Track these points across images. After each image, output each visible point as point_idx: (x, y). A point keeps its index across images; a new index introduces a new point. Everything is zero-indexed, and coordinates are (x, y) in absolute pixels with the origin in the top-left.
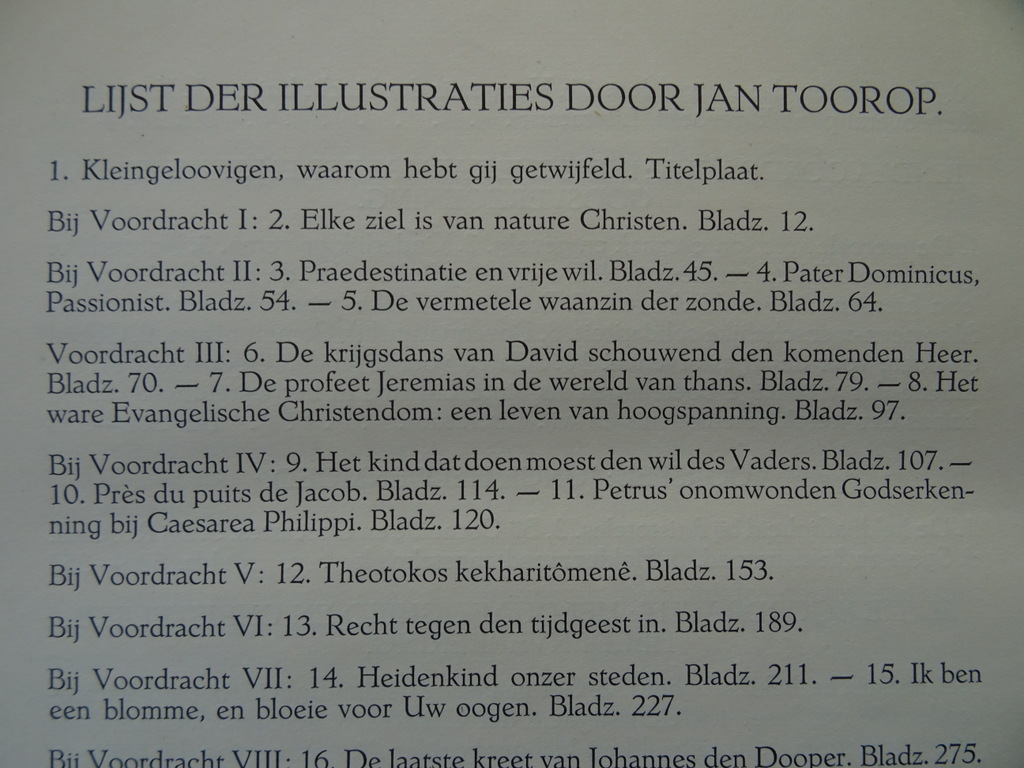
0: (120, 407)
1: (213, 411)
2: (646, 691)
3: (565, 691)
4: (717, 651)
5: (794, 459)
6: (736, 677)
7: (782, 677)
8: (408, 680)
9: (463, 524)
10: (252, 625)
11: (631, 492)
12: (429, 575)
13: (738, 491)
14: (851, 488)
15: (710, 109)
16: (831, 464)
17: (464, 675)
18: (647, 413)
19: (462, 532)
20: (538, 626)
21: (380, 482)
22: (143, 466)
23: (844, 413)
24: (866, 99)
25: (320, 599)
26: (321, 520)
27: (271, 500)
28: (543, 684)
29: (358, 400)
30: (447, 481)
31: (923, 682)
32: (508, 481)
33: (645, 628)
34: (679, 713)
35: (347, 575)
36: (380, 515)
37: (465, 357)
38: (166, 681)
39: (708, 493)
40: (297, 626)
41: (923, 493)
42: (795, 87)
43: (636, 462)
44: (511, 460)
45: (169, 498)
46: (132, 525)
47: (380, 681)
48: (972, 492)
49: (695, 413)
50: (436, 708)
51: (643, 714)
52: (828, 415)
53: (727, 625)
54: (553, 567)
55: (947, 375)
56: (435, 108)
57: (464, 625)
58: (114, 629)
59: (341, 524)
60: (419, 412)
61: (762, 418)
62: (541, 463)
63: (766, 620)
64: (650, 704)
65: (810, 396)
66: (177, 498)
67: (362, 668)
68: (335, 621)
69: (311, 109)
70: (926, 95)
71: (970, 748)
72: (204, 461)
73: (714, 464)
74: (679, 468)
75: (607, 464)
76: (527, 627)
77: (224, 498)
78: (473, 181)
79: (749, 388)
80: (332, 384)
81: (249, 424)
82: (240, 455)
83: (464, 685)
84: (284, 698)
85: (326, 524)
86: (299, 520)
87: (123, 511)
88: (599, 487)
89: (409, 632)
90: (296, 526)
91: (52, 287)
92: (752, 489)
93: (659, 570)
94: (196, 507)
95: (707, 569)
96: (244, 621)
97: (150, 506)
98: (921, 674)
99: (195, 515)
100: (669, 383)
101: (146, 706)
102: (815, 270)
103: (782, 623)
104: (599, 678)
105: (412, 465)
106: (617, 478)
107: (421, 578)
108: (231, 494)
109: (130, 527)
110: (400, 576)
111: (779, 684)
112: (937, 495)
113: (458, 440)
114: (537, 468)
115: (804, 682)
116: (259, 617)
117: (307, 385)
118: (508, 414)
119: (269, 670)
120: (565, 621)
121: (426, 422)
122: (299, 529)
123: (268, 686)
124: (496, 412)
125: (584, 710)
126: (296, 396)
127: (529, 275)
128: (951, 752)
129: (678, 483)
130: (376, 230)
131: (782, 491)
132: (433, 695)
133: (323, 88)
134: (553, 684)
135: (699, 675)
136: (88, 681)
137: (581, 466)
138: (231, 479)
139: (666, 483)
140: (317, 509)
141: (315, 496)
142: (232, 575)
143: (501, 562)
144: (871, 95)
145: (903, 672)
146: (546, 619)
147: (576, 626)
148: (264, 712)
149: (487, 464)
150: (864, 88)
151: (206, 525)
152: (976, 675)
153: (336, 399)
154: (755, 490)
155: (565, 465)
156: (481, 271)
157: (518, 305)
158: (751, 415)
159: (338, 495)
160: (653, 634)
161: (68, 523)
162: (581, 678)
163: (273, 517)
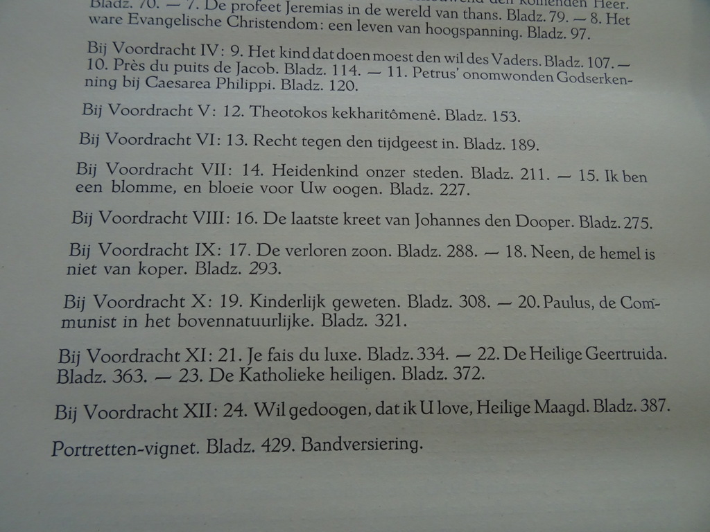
0: (133, 16)
1: (188, 19)
2: (448, 181)
3: (399, 180)
4: (490, 160)
5: (528, 60)
6: (501, 175)
7: (528, 174)
8: (304, 172)
9: (336, 87)
10: (207, 139)
11: (434, 74)
12: (316, 114)
13: (497, 76)
14: (562, 76)
16: (550, 63)
17: (337, 170)
18: (443, 31)
19: (336, 92)
20: (382, 144)
21: (286, 64)
22: (145, 50)
23: (556, 35)
25: (250, 125)
26: (251, 83)
27: (221, 71)
28: (386, 176)
29: (274, 16)
30: (327, 65)
31: (613, 181)
32: (361, 66)
33: (446, 146)
34: (468, 194)
35: (266, 112)
36: (286, 82)
38: (153, 170)
39: (480, 76)
40: (236, 140)
41: (604, 80)
43: (437, 58)
44: (364, 54)
45: (159, 68)
46: (136, 83)
47: (286, 172)
48: (631, 81)
49: (470, 32)
50: (321, 189)
51: (446, 195)
52: (546, 35)
53: (494, 145)
54: (390, 112)
55: (612, 15)
57: (337, 142)
58: (121, 141)
59: (263, 86)
60: (310, 25)
61: (509, 36)
62: (381, 57)
63: (517, 144)
64: (451, 188)
65: (536, 24)
66: (164, 68)
67: (275, 165)
68: (259, 138)
71: (644, 220)
72: (181, 48)
73: (482, 61)
74: (462, 62)
75: (420, 58)
76: (375, 144)
77: (193, 69)
79: (500, 19)
80: (259, 7)
81: (209, 27)
82: (203, 45)
83: (337, 176)
84: (226, 181)
85: (254, 86)
86: (238, 83)
88: (416, 71)
89: (304, 145)
90: (236, 86)
92: (505, 76)
93: (452, 115)
94: (176, 73)
95: (481, 115)
96: (203, 137)
97: (148, 72)
98: (611, 177)
99: (174, 78)
100: (454, 14)
101: (139, 184)
103: (527, 146)
104: (419, 173)
105: (305, 55)
106: (426, 67)
107: (311, 116)
108: (197, 67)
109: (135, 84)
110: (298, 114)
111: (527, 179)
112: (612, 82)
113: (333, 42)
114: (379, 60)
115: (542, 179)
116: (212, 135)
117: (244, 7)
118: (362, 28)
119: (217, 164)
120: (398, 141)
121: (314, 30)
122: (238, 88)
123: (217, 174)
124: (355, 27)
125: (411, 191)
126: (238, 13)
128: (633, 222)
129: (462, 70)
131: (522, 77)
132: (318, 181)
134: (392, 176)
135: (479, 173)
136: (102, 170)
137: (405, 60)
138: (197, 59)
139: (455, 70)
140: (248, 77)
141: (246, 70)
142: (196, 111)
143: (359, 108)
145: (599, 174)
146: (387, 140)
147: (405, 144)
148: (213, 189)
149: (350, 56)
151: (181, 84)
152: (643, 178)
153: (262, 16)
154: (507, 76)
155: (395, 59)
158: (502, 34)
159: (261, 70)
160: (450, 150)
161: (96, 80)
162: (409, 173)
163: (222, 81)
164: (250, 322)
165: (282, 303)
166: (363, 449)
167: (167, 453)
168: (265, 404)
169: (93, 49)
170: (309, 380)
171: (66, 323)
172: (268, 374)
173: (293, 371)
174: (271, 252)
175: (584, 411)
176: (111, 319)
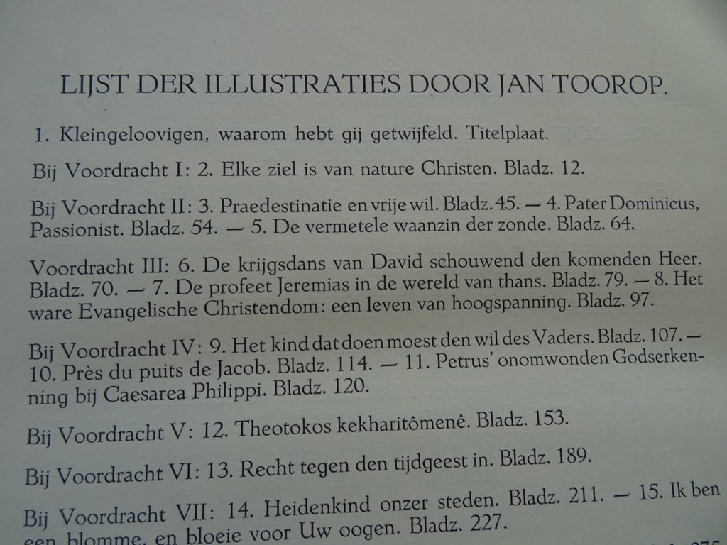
0: (85, 307)
1: (155, 309)
2: (481, 511)
3: (420, 514)
4: (531, 479)
5: (578, 336)
6: (546, 498)
7: (579, 495)
8: (303, 510)
9: (342, 389)
10: (183, 471)
11: (463, 363)
12: (318, 428)
13: (539, 360)
14: (619, 355)
15: (509, 91)
16: (604, 339)
17: (345, 504)
18: (473, 305)
19: (342, 395)
20: (399, 465)
21: (280, 360)
22: (102, 352)
23: (611, 302)
24: (616, 84)
25: (236, 448)
26: (236, 389)
27: (198, 375)
28: (405, 509)
29: (262, 299)
30: (329, 358)
31: (679, 496)
32: (374, 357)
33: (478, 464)
34: (505, 527)
35: (255, 430)
36: (280, 384)
37: (342, 266)
38: (116, 517)
39: (519, 362)
40: (218, 470)
41: (669, 358)
42: (567, 76)
43: (466, 340)
44: (376, 341)
45: (121, 375)
46: (92, 396)
47: (282, 511)
48: (703, 357)
49: (507, 304)
50: (324, 531)
51: (479, 530)
52: (600, 303)
53: (537, 459)
54: (409, 419)
55: (681, 274)
56: (317, 91)
57: (344, 466)
58: (76, 478)
59: (251, 392)
60: (308, 307)
61: (554, 306)
62: (397, 342)
63: (565, 454)
64: (484, 520)
65: (587, 290)
66: (127, 375)
67: (267, 502)
68: (247, 465)
69: (229, 92)
70: (656, 81)
72: (148, 346)
73: (522, 340)
74: (497, 344)
75: (445, 342)
76: (391, 466)
77: (163, 374)
78: (345, 142)
79: (544, 286)
80: (244, 287)
81: (182, 318)
82: (175, 341)
83: (345, 512)
84: (208, 527)
85: (239, 392)
86: (219, 389)
87: (85, 386)
88: (440, 360)
89: (303, 472)
90: (217, 395)
91: (35, 219)
92: (549, 359)
93: (487, 420)
94: (142, 381)
95: (521, 417)
96: (177, 468)
97: (107, 381)
98: (677, 491)
99: (140, 388)
100: (488, 282)
101: (101, 537)
102: (587, 202)
103: (577, 456)
104: (445, 503)
105: (303, 346)
106: (453, 352)
107: (311, 431)
108: (168, 371)
109: (91, 398)
110: (295, 429)
111: (577, 502)
112: (679, 359)
113: (337, 327)
114: (395, 347)
115: (595, 500)
116: (189, 465)
117: (226, 289)
118: (373, 307)
119: (196, 505)
120: (419, 460)
121: (313, 314)
122: (220, 396)
123: (196, 518)
124: (364, 306)
125: (435, 528)
126: (217, 297)
127: (386, 207)
129: (497, 355)
130: (277, 177)
131: (570, 359)
132: (322, 520)
133: (237, 77)
134: (412, 508)
135: (519, 497)
136: (55, 520)
137: (427, 345)
138: (169, 360)
139: (488, 355)
140: (233, 381)
141: (231, 371)
142: (168, 433)
143: (370, 417)
144: (619, 81)
145: (665, 489)
146: (405, 459)
147: (427, 464)
148: (192, 539)
149: (358, 344)
150: (614, 77)
151: (149, 395)
152: (715, 490)
153: (248, 299)
154: (552, 359)
155: (415, 344)
156: (352, 205)
157: (379, 229)
158: (546, 305)
159: (249, 370)
160: (483, 468)
161: (42, 396)
162: (433, 504)
163: (199, 388)
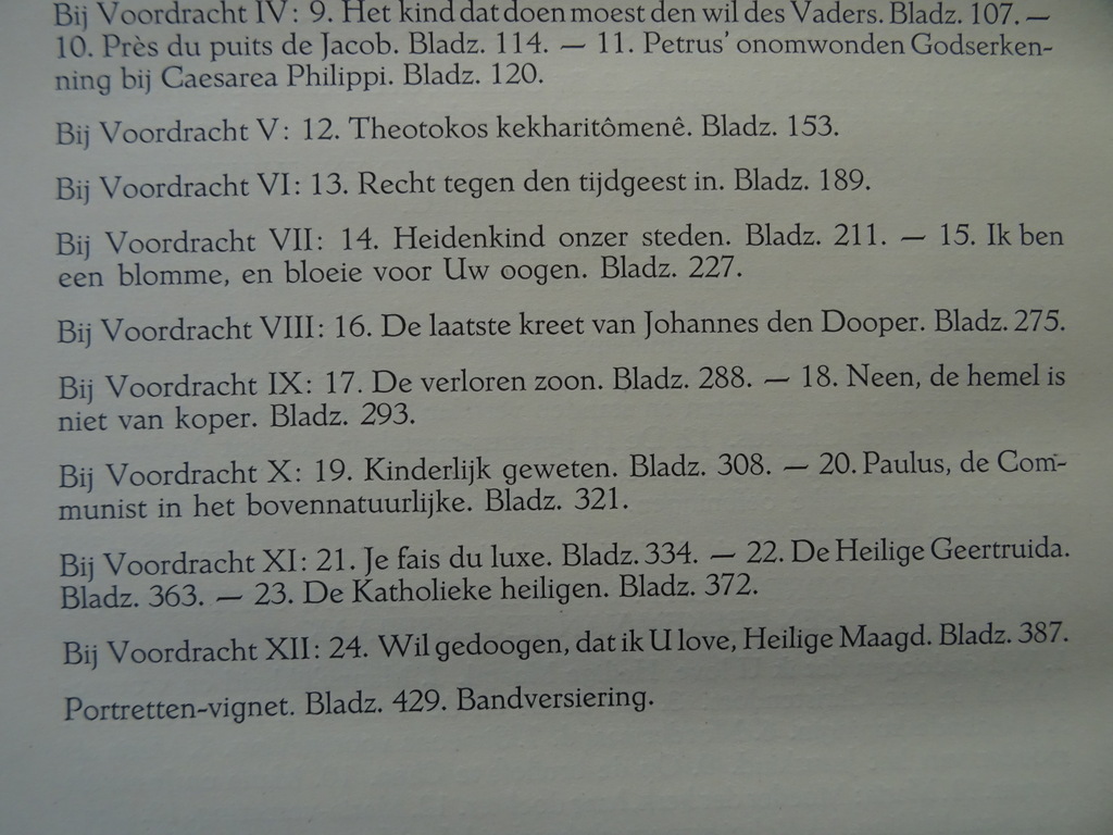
2: (704, 252)
3: (617, 251)
4: (781, 211)
5: (859, 12)
6: (800, 237)
7: (848, 235)
8: (448, 241)
9: (503, 78)
10: (277, 183)
11: (684, 46)
12: (468, 131)
13: (799, 45)
14: (921, 42)
16: (899, 17)
17: (508, 236)
19: (502, 86)
20: (587, 184)
21: (412, 34)
22: (155, 15)
25: (352, 155)
26: (349, 74)
27: (295, 53)
28: (594, 245)
30: (485, 33)
31: (1001, 243)
32: (551, 33)
33: (702, 186)
34: (739, 275)
35: (379, 130)
36: (413, 68)
38: (186, 243)
39: (767, 47)
40: (327, 184)
41: (998, 49)
43: (688, 14)
44: (554, 10)
45: (184, 50)
46: (145, 80)
47: (418, 242)
48: (1050, 49)
50: (479, 270)
51: (701, 276)
53: (789, 182)
54: (602, 122)
57: (507, 183)
58: (127, 191)
59: (371, 78)
62: (586, 14)
63: (832, 178)
64: (708, 265)
66: (192, 51)
67: (398, 229)
68: (368, 179)
71: (1052, 314)
72: (221, 9)
73: (774, 16)
74: (735, 20)
75: (658, 15)
76: (575, 185)
77: (243, 50)
82: (260, 2)
83: (508, 246)
84: (315, 260)
85: (354, 78)
86: (325, 74)
87: (134, 65)
88: (650, 41)
89: (447, 190)
90: (322, 80)
92: (814, 44)
93: (716, 125)
94: (214, 59)
95: (767, 124)
96: (269, 179)
97: (164, 59)
98: (997, 235)
99: (212, 69)
101: (165, 270)
103: (849, 181)
104: (653, 238)
105: (446, 14)
106: (670, 31)
107: (459, 134)
108: (251, 46)
109: (142, 81)
110: (436, 131)
111: (846, 244)
112: (1013, 51)
114: (582, 20)
115: (872, 243)
116: (285, 175)
119: (297, 230)
120: (616, 179)
122: (326, 84)
123: (298, 248)
125: (638, 272)
128: (1032, 318)
129: (735, 37)
131: (846, 46)
132: (475, 257)
134: (604, 244)
135: (759, 234)
136: (100, 245)
137: (630, 18)
138: (251, 29)
139: (721, 36)
140: (345, 62)
141: (341, 48)
142: (254, 131)
143: (545, 117)
145: (979, 233)
146: (596, 176)
147: (628, 184)
148: (293, 275)
149: (528, 15)
151: (225, 79)
152: (1057, 238)
154: (818, 44)
155: (612, 17)
159: (367, 47)
160: (710, 192)
161: (75, 78)
162: (634, 239)
163: (297, 71)
164: (365, 505)
165: (418, 473)
166: (556, 706)
167: (243, 714)
168: (395, 637)
169: (64, 19)
170: (466, 598)
171: (66, 511)
172: (399, 589)
173: (439, 585)
174: (398, 385)
175: (922, 643)
176: (137, 504)
